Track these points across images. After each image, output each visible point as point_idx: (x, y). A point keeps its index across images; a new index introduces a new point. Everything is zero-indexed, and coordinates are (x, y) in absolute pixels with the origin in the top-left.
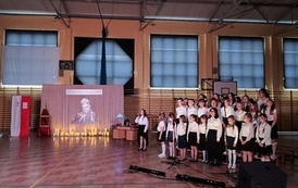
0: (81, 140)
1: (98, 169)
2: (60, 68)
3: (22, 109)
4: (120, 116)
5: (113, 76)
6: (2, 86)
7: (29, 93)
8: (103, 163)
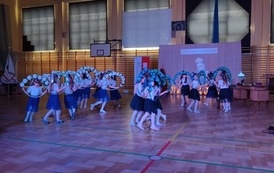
1: (232, 126)
2: (173, 29)
4: (241, 75)
5: (227, 34)
6: (124, 49)
7: (145, 55)
8: (235, 121)
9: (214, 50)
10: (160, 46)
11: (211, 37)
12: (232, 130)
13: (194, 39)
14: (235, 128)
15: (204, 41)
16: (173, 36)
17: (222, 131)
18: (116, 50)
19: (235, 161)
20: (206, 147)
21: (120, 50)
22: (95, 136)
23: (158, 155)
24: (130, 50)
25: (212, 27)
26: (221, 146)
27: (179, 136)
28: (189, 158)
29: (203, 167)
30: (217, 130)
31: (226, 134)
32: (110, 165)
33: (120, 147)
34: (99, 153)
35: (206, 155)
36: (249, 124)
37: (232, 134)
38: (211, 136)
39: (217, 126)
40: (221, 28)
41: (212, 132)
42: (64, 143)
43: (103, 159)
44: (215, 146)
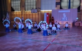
0: (63, 26)
1: (74, 34)
2: (56, 5)
3: (47, 17)
4: (77, 18)
5: (73, 6)
6: (41, 11)
7: (48, 12)
8: (75, 32)
9: (69, 11)
10: (52, 10)
11: (68, 7)
12: (74, 35)
13: (62, 8)
14: (75, 34)
15: (66, 8)
16: (56, 7)
17: (71, 35)
18: (39, 11)
19: (76, 44)
20: (66, 40)
21: (40, 11)
22: (33, 36)
23: (52, 42)
24: (43, 11)
25: (68, 4)
26: (71, 40)
27: (58, 37)
28: (61, 43)
29: (66, 46)
30: (70, 35)
31: (72, 36)
32: (37, 45)
33: (40, 40)
34: (34, 41)
35: (66, 42)
36: (80, 33)
37: (74, 36)
38: (68, 37)
39: (70, 34)
40: (71, 4)
41: (68, 36)
42: (24, 38)
43: (35, 43)
44: (69, 40)
